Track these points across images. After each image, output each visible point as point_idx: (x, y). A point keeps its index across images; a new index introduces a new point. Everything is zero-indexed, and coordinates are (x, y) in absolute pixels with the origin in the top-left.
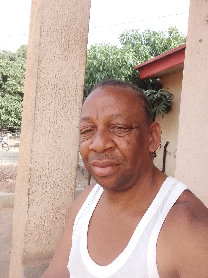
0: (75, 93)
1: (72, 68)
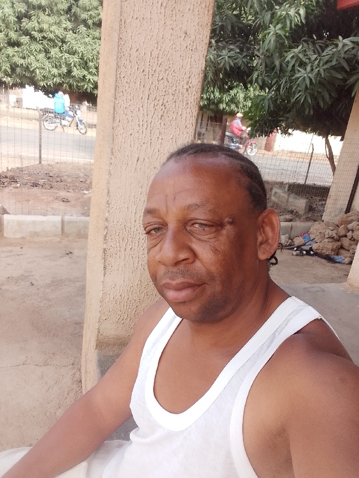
0: (186, 87)
1: (184, 35)
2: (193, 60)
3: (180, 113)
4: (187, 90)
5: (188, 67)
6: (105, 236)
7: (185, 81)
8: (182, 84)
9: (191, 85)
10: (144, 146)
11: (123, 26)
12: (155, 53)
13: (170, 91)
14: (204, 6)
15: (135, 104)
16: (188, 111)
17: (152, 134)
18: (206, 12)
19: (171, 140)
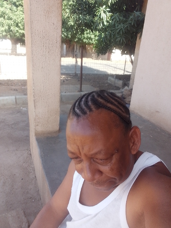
0: (56, 41)
1: (53, 24)
2: (57, 33)
3: (55, 50)
4: (56, 43)
5: (56, 35)
6: (34, 95)
7: (55, 40)
8: (54, 41)
9: (57, 41)
10: (44, 63)
11: (32, 23)
12: (44, 31)
13: (51, 43)
14: (58, 14)
15: (39, 48)
16: (58, 50)
17: (46, 58)
18: (59, 16)
19: (53, 60)
